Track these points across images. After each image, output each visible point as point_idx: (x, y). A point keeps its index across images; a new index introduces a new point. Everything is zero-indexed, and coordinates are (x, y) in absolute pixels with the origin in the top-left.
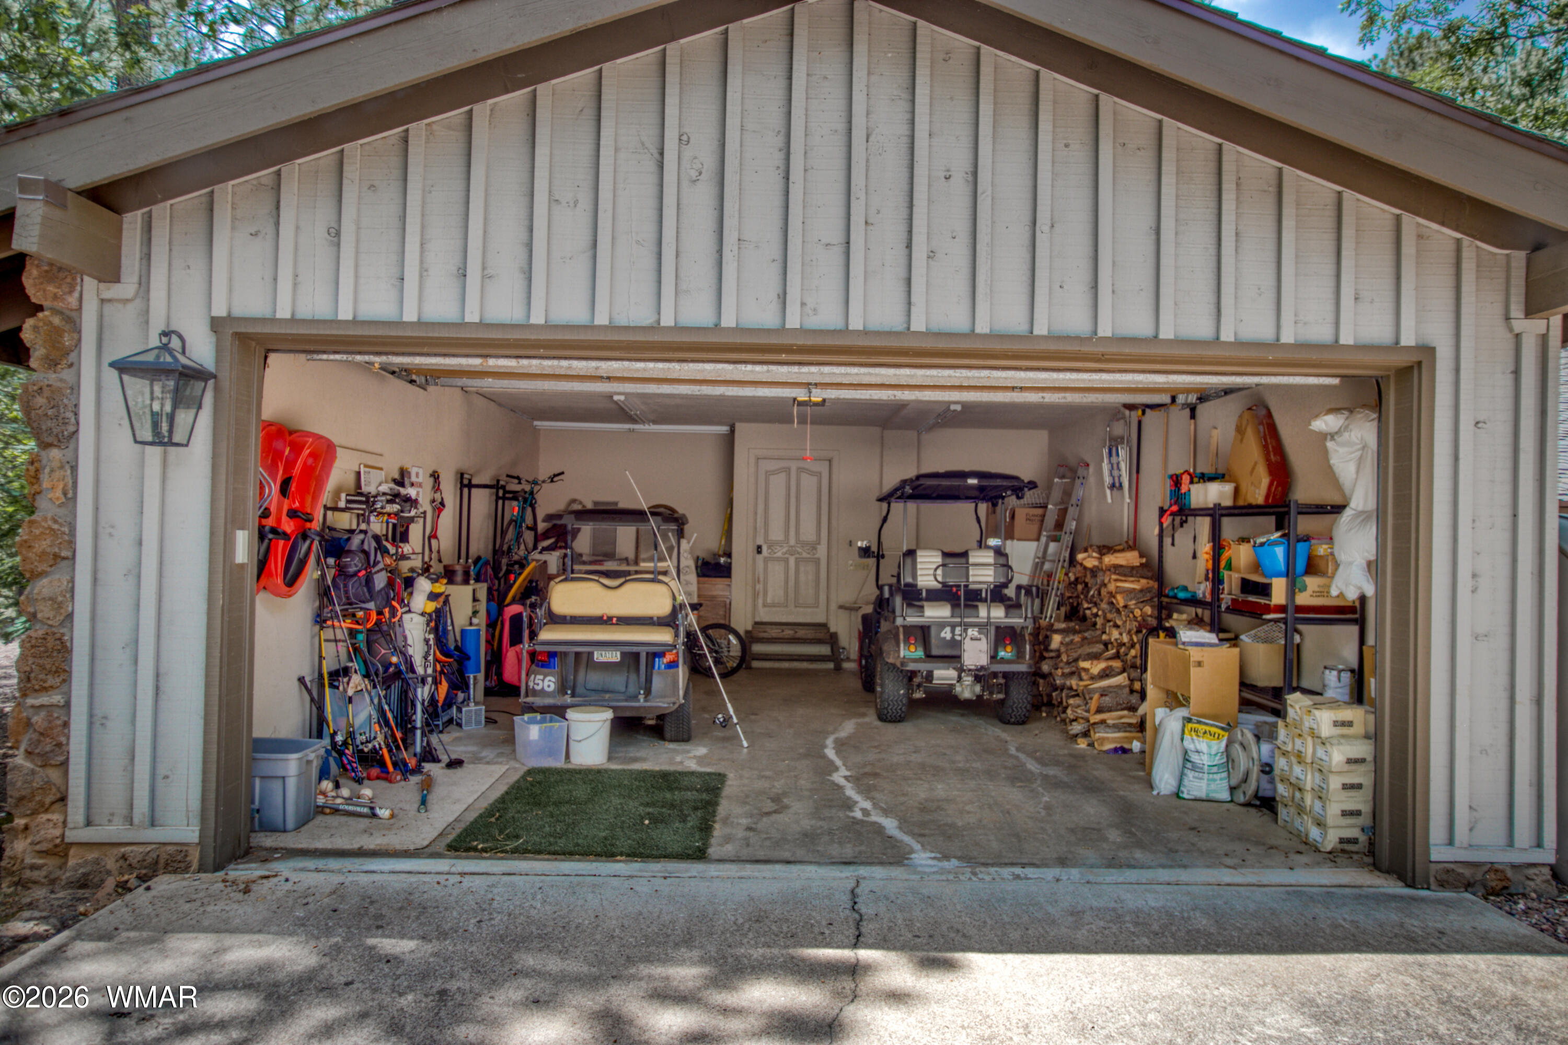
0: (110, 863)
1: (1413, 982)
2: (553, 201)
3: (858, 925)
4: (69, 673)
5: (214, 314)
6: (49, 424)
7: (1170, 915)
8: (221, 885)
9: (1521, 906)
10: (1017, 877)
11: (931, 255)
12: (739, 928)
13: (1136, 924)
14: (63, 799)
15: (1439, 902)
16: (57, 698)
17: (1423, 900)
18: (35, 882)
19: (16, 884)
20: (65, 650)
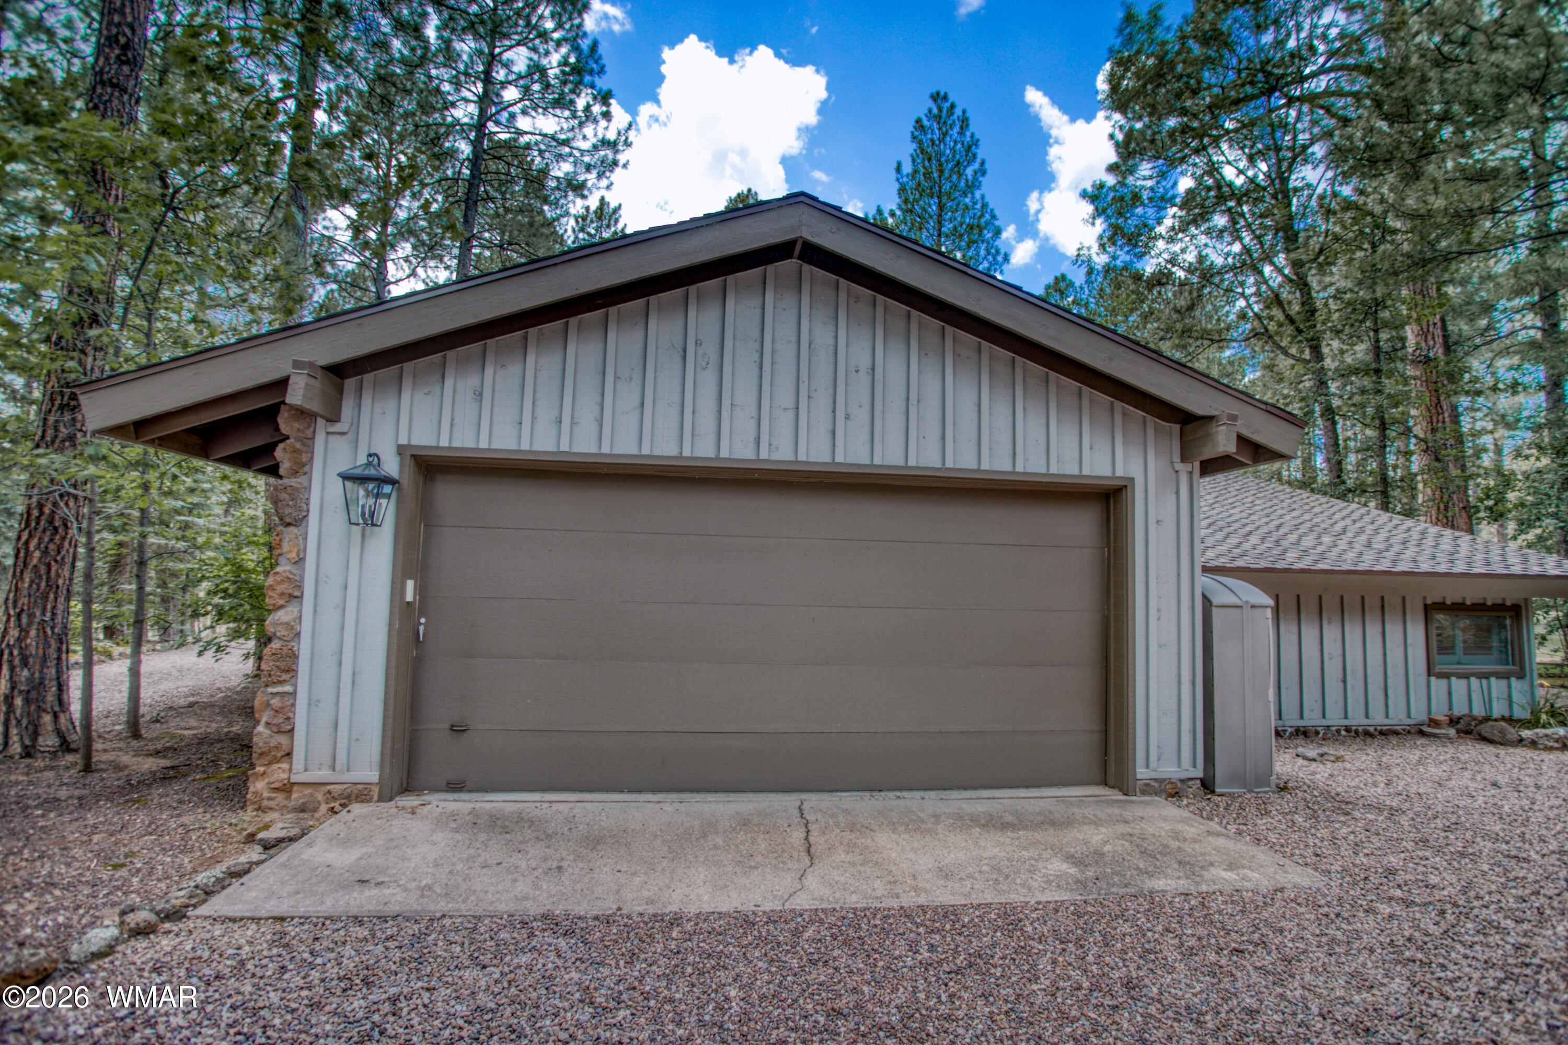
0: (320, 797)
1: (1127, 844)
2: (617, 378)
3: (806, 826)
4: (296, 671)
5: (400, 442)
6: (290, 510)
7: (991, 815)
8: (396, 810)
9: (1185, 802)
10: (899, 797)
11: (847, 417)
12: (734, 829)
13: (972, 821)
14: (289, 754)
15: (1142, 802)
16: (288, 688)
17: (1133, 802)
18: (271, 809)
19: (257, 810)
20: (294, 656)
